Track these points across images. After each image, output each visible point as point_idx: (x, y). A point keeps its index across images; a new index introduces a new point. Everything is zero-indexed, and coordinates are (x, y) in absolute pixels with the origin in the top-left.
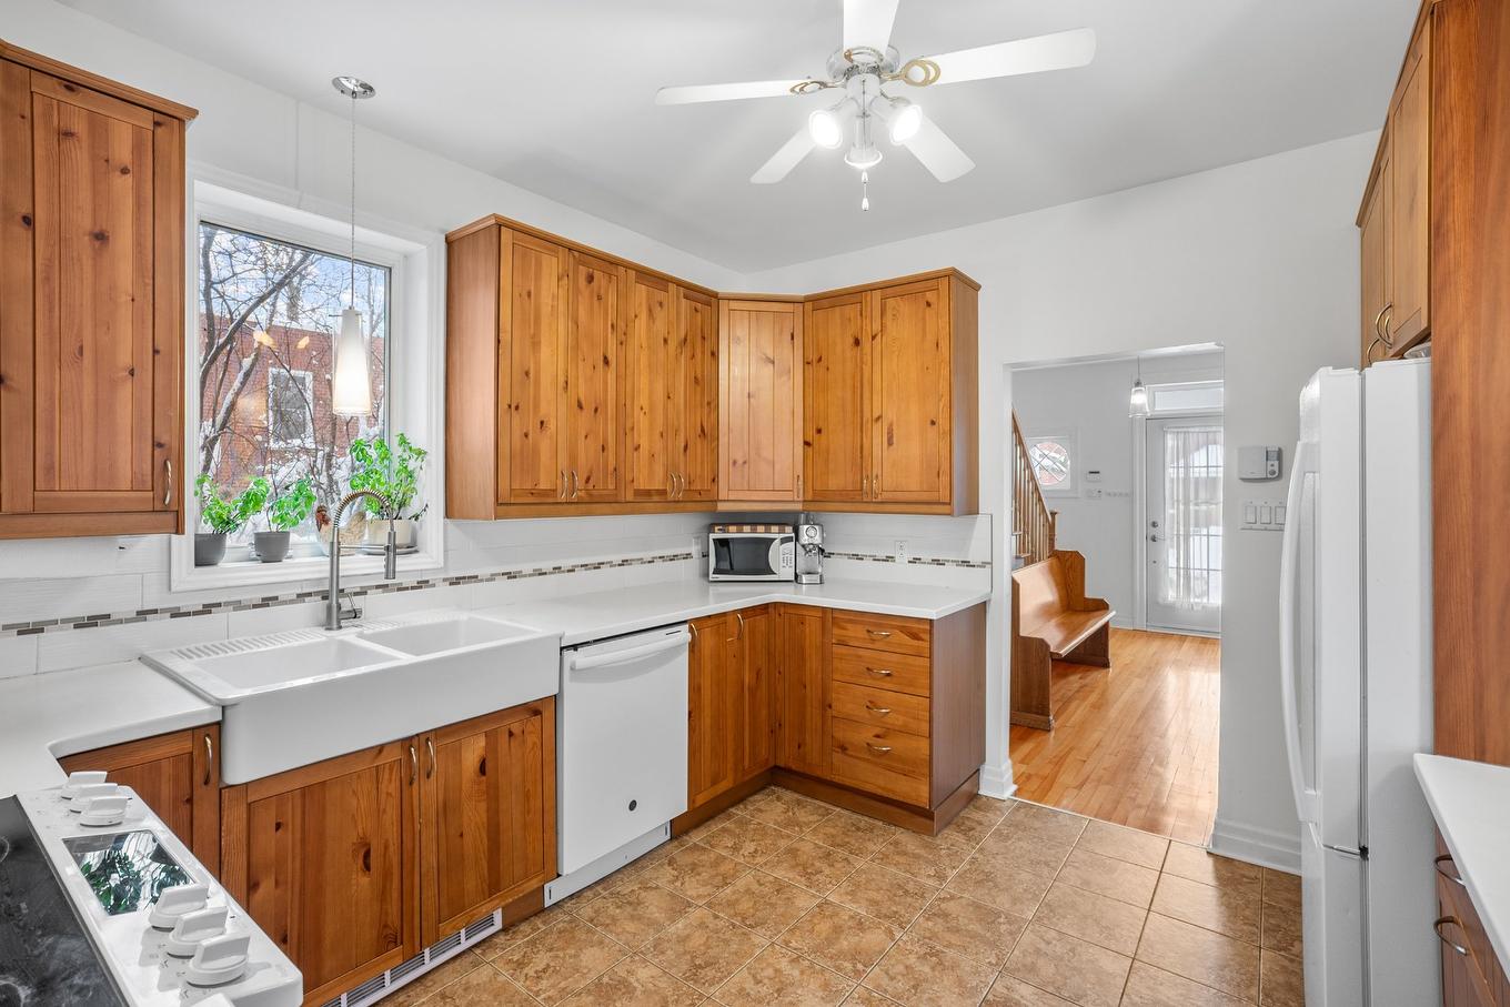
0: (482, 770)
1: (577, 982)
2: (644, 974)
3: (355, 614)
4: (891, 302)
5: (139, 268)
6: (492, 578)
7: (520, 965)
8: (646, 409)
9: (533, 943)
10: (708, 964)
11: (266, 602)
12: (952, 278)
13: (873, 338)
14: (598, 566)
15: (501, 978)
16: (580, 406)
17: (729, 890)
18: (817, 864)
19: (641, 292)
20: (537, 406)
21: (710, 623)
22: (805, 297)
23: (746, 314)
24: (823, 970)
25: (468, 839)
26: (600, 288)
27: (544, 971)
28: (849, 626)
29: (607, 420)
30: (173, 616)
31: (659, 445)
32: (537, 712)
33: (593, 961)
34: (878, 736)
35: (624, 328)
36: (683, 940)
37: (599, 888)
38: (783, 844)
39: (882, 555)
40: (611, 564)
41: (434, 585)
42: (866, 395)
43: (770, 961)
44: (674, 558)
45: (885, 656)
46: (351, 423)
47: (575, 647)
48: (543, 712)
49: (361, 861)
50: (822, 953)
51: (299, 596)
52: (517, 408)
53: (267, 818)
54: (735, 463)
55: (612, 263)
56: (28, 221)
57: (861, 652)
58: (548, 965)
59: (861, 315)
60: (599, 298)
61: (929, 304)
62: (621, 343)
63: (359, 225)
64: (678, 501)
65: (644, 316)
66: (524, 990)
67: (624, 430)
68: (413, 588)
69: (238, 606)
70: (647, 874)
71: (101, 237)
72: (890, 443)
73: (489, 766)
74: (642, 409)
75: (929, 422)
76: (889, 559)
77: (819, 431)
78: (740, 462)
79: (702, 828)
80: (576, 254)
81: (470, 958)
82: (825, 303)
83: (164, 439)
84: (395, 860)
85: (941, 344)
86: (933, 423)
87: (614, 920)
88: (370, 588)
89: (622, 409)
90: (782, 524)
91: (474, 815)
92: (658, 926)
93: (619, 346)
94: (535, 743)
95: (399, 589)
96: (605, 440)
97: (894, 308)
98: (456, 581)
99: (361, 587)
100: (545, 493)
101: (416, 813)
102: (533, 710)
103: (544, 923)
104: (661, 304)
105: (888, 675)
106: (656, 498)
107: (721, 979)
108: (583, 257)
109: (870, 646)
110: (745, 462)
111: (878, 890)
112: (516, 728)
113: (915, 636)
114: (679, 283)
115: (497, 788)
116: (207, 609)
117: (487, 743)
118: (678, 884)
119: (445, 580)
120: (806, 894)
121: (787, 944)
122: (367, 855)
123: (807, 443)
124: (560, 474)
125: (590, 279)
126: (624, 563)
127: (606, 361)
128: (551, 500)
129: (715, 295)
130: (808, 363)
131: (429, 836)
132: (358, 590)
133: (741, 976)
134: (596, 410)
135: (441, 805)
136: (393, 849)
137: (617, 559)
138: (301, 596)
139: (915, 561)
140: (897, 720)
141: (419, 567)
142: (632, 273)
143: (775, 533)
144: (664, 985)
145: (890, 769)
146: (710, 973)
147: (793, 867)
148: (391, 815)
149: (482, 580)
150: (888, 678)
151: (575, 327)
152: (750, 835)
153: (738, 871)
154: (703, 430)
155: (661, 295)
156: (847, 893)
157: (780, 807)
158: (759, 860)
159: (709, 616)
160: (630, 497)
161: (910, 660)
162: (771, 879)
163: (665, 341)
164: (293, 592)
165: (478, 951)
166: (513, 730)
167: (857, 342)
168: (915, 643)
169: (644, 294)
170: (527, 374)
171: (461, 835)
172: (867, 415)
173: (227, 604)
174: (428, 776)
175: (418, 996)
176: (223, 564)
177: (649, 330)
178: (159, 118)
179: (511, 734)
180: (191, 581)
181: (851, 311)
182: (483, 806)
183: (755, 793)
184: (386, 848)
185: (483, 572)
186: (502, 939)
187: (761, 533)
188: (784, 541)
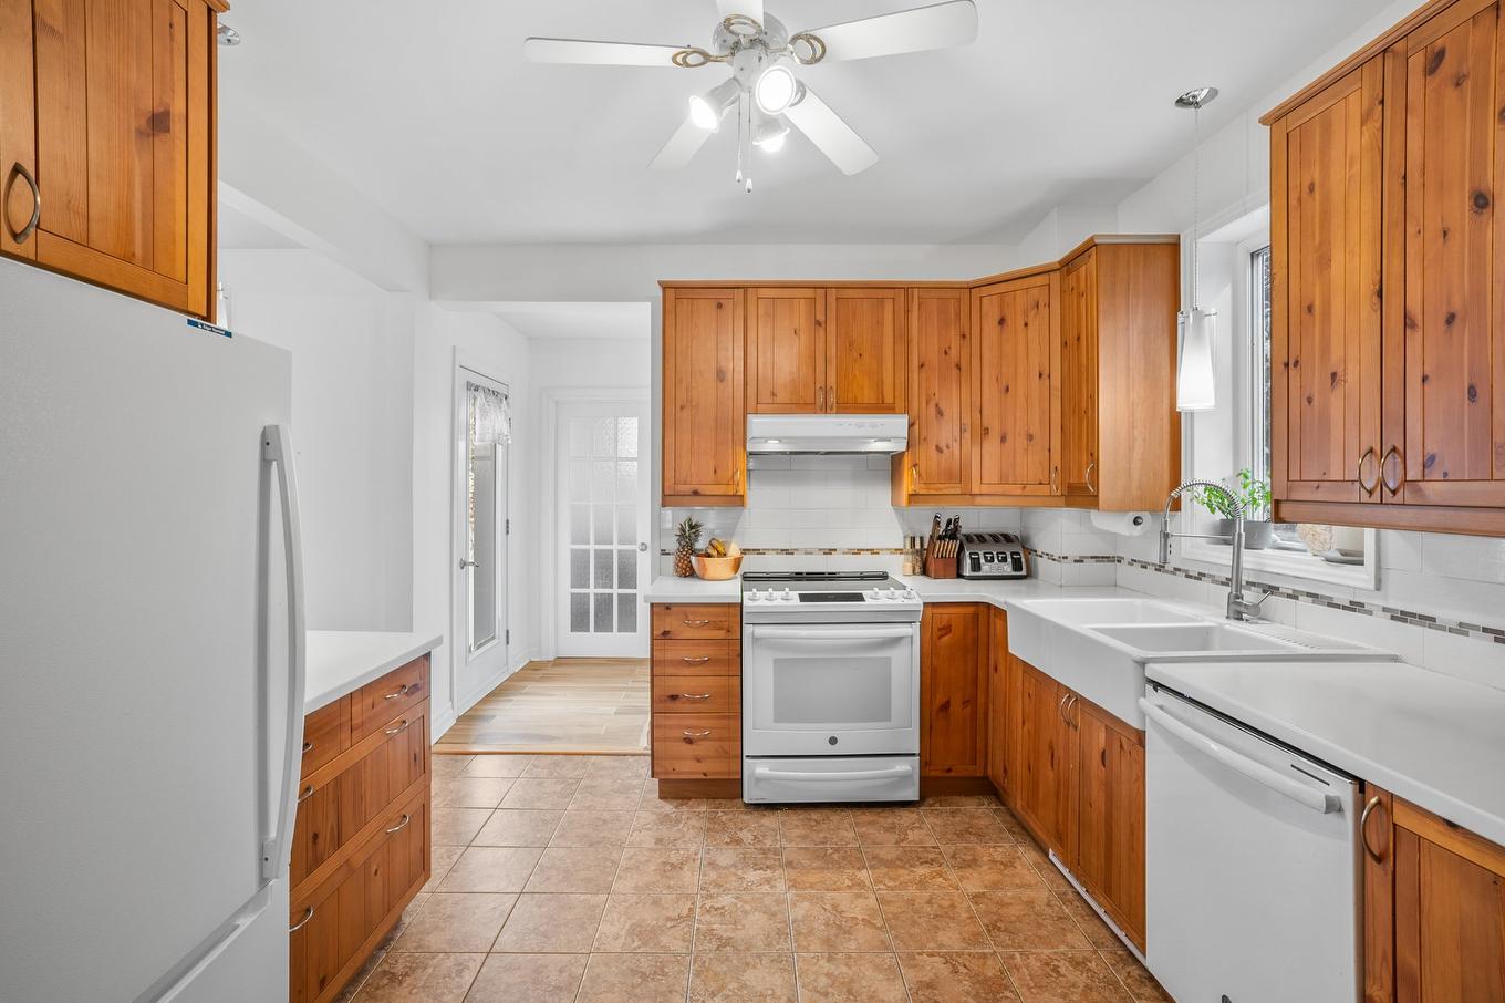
6: (1462, 629)
16: (1410, 324)
20: (1326, 352)
41: (1371, 612)
52: (1297, 363)
68: (1345, 608)
88: (1302, 593)
95: (1330, 605)
98: (1402, 617)
99: (1294, 590)
112: (1125, 744)
119: (1385, 610)
122: (1052, 756)
132: (1290, 592)
141: (1352, 583)
173: (1210, 576)
179: (1121, 746)
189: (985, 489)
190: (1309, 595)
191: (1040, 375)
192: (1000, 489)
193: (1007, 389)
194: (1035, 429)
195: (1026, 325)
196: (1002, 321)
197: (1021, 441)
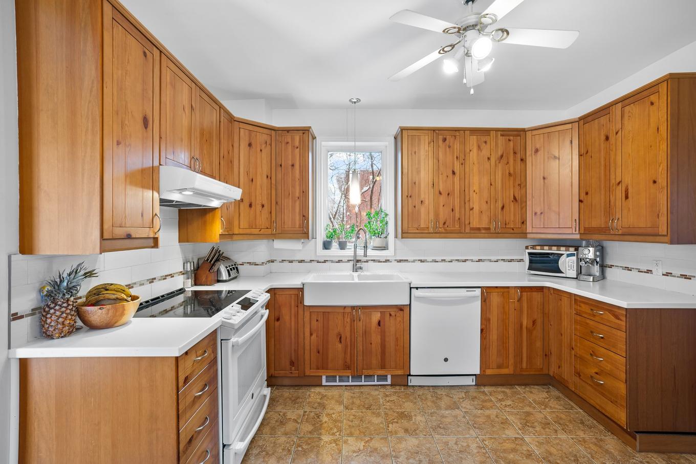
0: (379, 324)
1: (397, 409)
2: (419, 418)
3: (361, 268)
4: (627, 109)
5: (300, 172)
6: (414, 261)
7: (387, 396)
8: (477, 191)
9: (396, 393)
10: (444, 428)
11: (339, 261)
12: (669, 81)
13: (617, 133)
14: (465, 261)
15: (379, 396)
16: (440, 193)
17: (480, 412)
18: (536, 424)
19: (473, 140)
20: (419, 195)
21: (496, 290)
22: (579, 118)
23: (542, 136)
24: (489, 457)
25: (373, 346)
26: (450, 142)
27: (391, 401)
28: (582, 305)
29: (454, 198)
30: (318, 262)
31: (484, 207)
32: (401, 310)
33: (408, 406)
34: (597, 373)
35: (463, 157)
36: (443, 417)
37: (431, 388)
38: (527, 409)
39: (645, 269)
40: (472, 261)
41: (391, 262)
42: (612, 169)
43: (469, 441)
44: (511, 261)
45: (601, 326)
46: (354, 207)
47: (417, 288)
48: (404, 310)
49: (339, 339)
50: (496, 452)
51: (348, 260)
52: (410, 197)
53: (314, 317)
54: (536, 214)
55: (456, 131)
56: (281, 165)
57: (588, 321)
58: (394, 400)
59: (609, 121)
60: (449, 147)
61: (652, 104)
62: (462, 164)
63: (357, 141)
64: (498, 233)
65: (475, 150)
66: (381, 402)
67: (465, 200)
68: (384, 262)
69: (332, 261)
70: (453, 391)
71: (293, 165)
72: (627, 197)
73: (381, 324)
74: (474, 191)
75: (652, 182)
76: (649, 271)
77: (587, 194)
78: (539, 213)
79: (494, 387)
80: (437, 131)
81: (376, 387)
82: (590, 119)
83: (305, 215)
84: (349, 344)
85: (661, 128)
86: (655, 182)
87: (426, 399)
88: (369, 260)
89: (463, 192)
90: (567, 247)
91: (376, 339)
92: (439, 408)
93: (461, 166)
94: (400, 321)
95: (379, 262)
96: (454, 206)
97: (629, 112)
98: (400, 261)
100: (423, 229)
101: (356, 331)
102: (400, 308)
103: (404, 389)
104: (486, 142)
105: (602, 338)
106: (483, 231)
107: (443, 435)
108: (440, 132)
109: (592, 318)
110: (541, 213)
111: (558, 450)
112: (393, 313)
113: (617, 317)
114: (497, 130)
115: (384, 332)
116: (325, 261)
117: (381, 315)
118: (461, 400)
119: (395, 260)
120: (515, 431)
121: (483, 441)
122: (340, 338)
123: (580, 201)
124: (430, 221)
125: (445, 140)
126: (479, 261)
127: (454, 173)
128: (426, 232)
129: (524, 130)
130: (581, 155)
131: (360, 339)
132: (364, 261)
133: (452, 439)
134: (448, 194)
135: (364, 330)
136: (348, 339)
137: (477, 258)
138: (349, 261)
139: (667, 274)
140: (608, 367)
141: (387, 255)
142: (467, 133)
143: (563, 250)
144: (422, 425)
145: (603, 395)
146: (442, 431)
147: (521, 419)
148: (348, 328)
149: (410, 262)
150: (602, 340)
151: (437, 161)
152: (514, 398)
153: (492, 408)
154: (515, 198)
155: (484, 139)
156: (538, 442)
157: (545, 395)
158: (507, 409)
159: (497, 287)
160: (468, 230)
161: (614, 331)
162: (505, 417)
163: (489, 159)
164: (346, 259)
165: (380, 387)
166: (392, 314)
167: (607, 138)
168: (617, 321)
169: (475, 140)
170: (415, 183)
171: (371, 344)
172: (613, 181)
173: (330, 261)
174: (360, 320)
175: (357, 389)
176: (332, 250)
177: (478, 155)
178: (304, 131)
179: (390, 315)
180: (322, 253)
181: (603, 120)
182: (379, 337)
183: (537, 385)
184: (346, 338)
185: (410, 259)
186: (389, 387)
187: (554, 250)
188: (568, 255)
189: (241, 231)
190: (372, 260)
191: (267, 177)
192: (248, 231)
193: (252, 180)
194: (265, 202)
195: (261, 150)
196: (250, 145)
197: (259, 207)
